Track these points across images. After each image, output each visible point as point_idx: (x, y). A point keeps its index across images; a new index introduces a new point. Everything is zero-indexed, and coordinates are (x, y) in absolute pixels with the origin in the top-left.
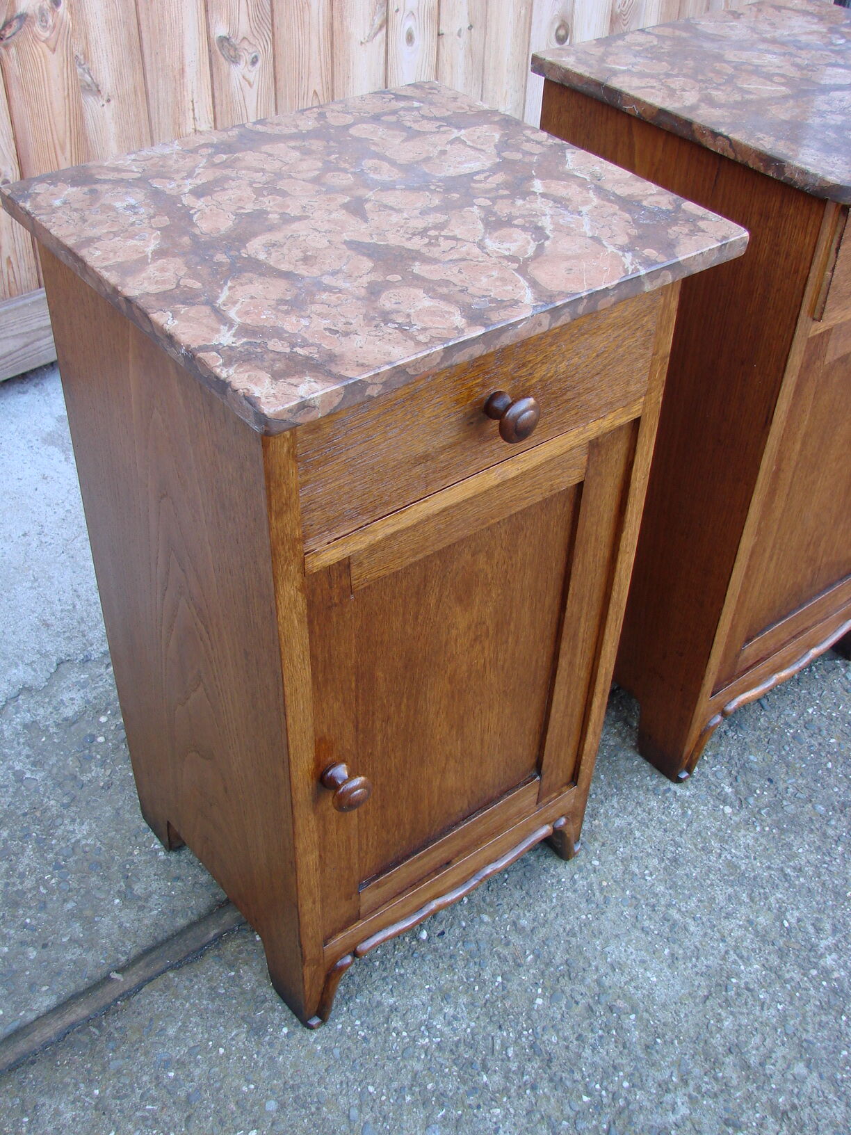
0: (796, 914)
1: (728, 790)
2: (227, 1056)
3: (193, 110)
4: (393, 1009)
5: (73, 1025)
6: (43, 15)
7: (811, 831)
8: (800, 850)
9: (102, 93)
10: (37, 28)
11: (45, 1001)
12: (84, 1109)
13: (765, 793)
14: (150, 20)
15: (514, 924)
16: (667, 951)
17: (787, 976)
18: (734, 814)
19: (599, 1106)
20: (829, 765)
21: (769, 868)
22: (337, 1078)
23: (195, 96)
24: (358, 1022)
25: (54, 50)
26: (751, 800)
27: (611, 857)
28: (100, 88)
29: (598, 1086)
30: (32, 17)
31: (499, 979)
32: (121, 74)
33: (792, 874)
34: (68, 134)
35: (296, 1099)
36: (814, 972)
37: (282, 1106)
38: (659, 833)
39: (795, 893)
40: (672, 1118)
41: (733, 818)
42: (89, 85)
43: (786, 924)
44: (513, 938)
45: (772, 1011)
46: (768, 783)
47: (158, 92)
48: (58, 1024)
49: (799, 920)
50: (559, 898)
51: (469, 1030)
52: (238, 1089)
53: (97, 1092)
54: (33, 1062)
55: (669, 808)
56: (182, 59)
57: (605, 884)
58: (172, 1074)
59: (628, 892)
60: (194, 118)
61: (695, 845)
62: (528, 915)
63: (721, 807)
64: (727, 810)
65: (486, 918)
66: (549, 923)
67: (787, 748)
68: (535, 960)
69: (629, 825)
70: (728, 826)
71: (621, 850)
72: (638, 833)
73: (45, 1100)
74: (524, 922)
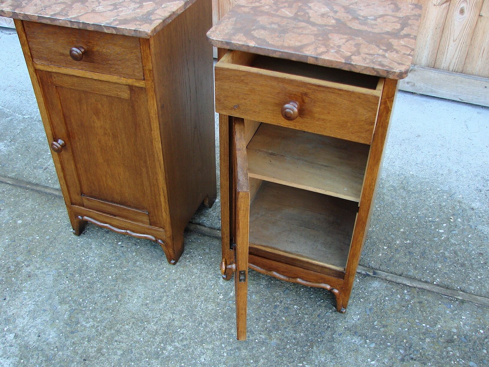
0: (185, 332)
1: (232, 294)
2: (58, 223)
4: (91, 248)
5: (53, 194)
7: (228, 325)
8: (216, 324)
12: (31, 207)
15: (137, 261)
16: (148, 302)
17: (156, 338)
18: (221, 299)
19: (80, 304)
20: (268, 321)
21: (201, 317)
22: (63, 246)
24: (82, 243)
26: (230, 302)
27: (179, 274)
29: (87, 301)
31: (113, 265)
33: (203, 325)
35: (52, 241)
36: (162, 345)
37: (49, 239)
38: (197, 282)
39: (195, 329)
40: (84, 323)
41: (219, 300)
43: (178, 330)
44: (131, 263)
45: (139, 338)
48: (52, 192)
49: (183, 333)
50: (153, 268)
51: (92, 266)
52: (49, 229)
53: (37, 207)
54: (39, 193)
55: (211, 281)
57: (166, 276)
59: (166, 283)
61: (199, 293)
62: (142, 263)
63: (222, 295)
64: (221, 297)
65: (134, 254)
66: (142, 269)
67: (267, 305)
68: (125, 271)
69: (196, 274)
70: (214, 299)
71: (184, 275)
72: (194, 277)
73: (30, 200)
74: (138, 263)
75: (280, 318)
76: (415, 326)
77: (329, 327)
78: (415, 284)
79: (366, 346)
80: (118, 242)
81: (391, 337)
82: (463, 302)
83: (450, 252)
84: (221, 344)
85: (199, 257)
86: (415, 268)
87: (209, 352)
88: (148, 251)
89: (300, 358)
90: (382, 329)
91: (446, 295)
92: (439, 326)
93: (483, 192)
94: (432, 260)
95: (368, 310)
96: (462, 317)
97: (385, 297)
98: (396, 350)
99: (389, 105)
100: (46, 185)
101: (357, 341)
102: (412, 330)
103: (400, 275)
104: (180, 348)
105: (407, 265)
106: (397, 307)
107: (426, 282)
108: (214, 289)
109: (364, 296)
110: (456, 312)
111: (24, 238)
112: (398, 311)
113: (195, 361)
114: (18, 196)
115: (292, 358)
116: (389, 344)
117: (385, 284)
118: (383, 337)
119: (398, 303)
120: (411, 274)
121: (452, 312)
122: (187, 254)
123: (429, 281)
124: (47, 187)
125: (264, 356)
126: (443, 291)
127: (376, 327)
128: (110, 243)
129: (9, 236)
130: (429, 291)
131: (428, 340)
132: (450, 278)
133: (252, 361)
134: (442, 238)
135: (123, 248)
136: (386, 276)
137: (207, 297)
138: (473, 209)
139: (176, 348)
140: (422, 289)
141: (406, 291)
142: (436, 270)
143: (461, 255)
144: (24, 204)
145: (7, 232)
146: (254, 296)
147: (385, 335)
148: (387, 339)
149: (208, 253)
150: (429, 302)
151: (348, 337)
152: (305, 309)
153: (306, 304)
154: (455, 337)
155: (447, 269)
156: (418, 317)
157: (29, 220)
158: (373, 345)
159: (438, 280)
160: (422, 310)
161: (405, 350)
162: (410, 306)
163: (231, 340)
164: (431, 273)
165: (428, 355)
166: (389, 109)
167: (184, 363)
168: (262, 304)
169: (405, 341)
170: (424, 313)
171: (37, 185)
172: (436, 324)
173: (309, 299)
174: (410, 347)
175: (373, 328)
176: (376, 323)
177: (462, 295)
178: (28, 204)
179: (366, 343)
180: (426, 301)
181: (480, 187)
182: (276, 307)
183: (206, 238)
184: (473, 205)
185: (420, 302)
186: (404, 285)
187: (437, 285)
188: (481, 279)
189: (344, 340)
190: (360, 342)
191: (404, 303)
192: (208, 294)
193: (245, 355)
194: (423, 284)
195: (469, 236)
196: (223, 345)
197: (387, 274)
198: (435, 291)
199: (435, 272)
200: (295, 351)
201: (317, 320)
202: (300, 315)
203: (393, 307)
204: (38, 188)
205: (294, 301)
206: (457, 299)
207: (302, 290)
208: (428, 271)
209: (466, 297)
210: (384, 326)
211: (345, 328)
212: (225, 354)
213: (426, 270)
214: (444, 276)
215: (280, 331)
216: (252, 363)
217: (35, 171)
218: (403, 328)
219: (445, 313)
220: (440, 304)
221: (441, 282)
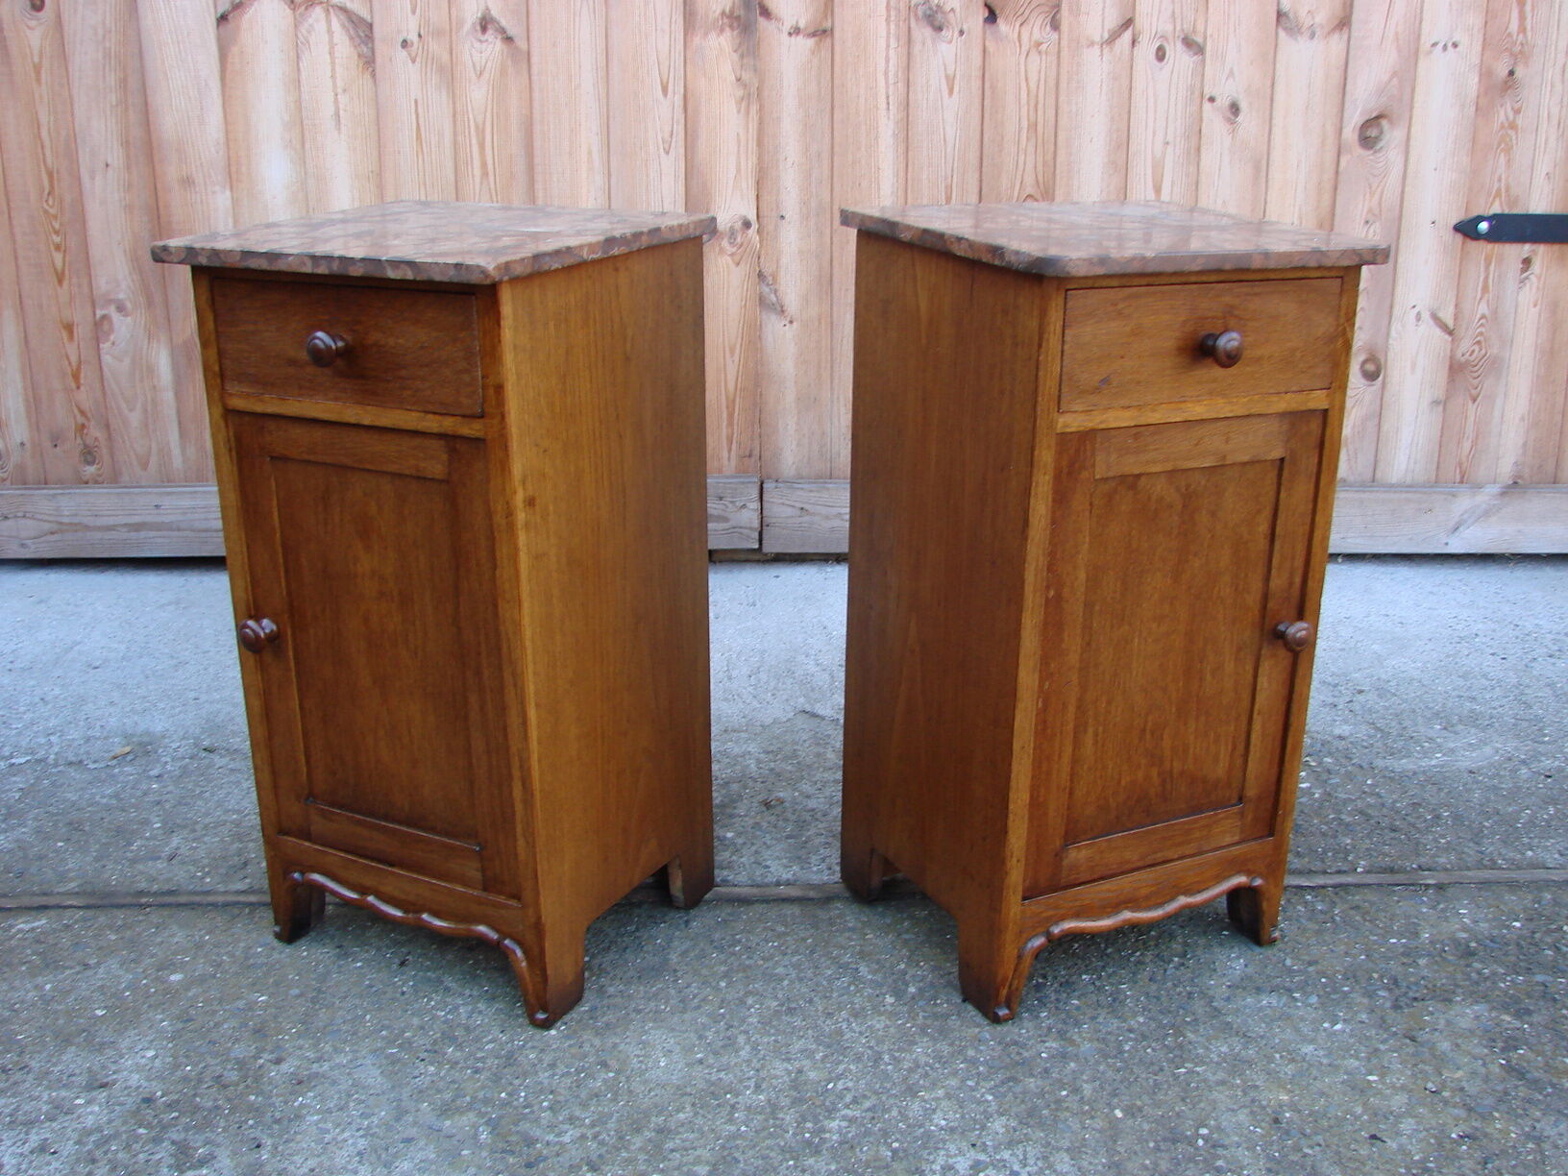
0: (850, 1084)
2: (304, 958)
5: (238, 903)
6: (733, 234)
7: (951, 1044)
8: (919, 1050)
9: (786, 314)
10: (725, 243)
11: (240, 886)
12: (190, 941)
16: (700, 1056)
17: (781, 1116)
18: (892, 1005)
19: (505, 1104)
21: (870, 1048)
25: (738, 264)
26: (921, 1003)
28: (784, 309)
29: (523, 1094)
30: (722, 233)
32: (807, 300)
33: (887, 1060)
34: (740, 340)
35: (315, 997)
36: (809, 1125)
37: (301, 995)
38: (805, 990)
39: (872, 1072)
40: (551, 1137)
41: (888, 1006)
42: (773, 304)
43: (829, 1087)
45: (733, 1128)
49: (847, 1090)
53: (207, 937)
54: (193, 908)
58: (259, 950)
59: (722, 1011)
61: (826, 1008)
64: (889, 1000)
69: (787, 975)
70: (874, 1009)
72: (786, 982)
73: (175, 928)
74: (611, 990)
76: (1376, 947)
77: (1190, 993)
78: (1320, 880)
79: (1299, 1004)
81: (1340, 977)
82: (1440, 887)
83: (1350, 814)
84: (963, 1081)
87: (944, 1103)
89: (1172, 1061)
90: (1311, 969)
91: (1398, 885)
92: (1427, 936)
93: (1340, 707)
94: (1324, 834)
96: (1461, 911)
98: (1371, 995)
100: (198, 888)
101: (1274, 1002)
102: (1376, 956)
104: (864, 1118)
110: (1442, 906)
111: (218, 1007)
113: (922, 1130)
114: (125, 926)
115: (1152, 1064)
116: (1346, 989)
118: (1323, 980)
119: (1310, 919)
121: (1434, 908)
123: (1344, 868)
124: (207, 893)
125: (1085, 1077)
126: (1388, 878)
129: (163, 1013)
130: (1358, 885)
131: (1422, 962)
132: (1386, 855)
133: (1064, 1093)
134: (1317, 796)
137: (853, 1009)
138: (1341, 738)
139: (852, 1120)
140: (1340, 885)
141: (1309, 897)
142: (1346, 848)
143: (1376, 814)
144: (159, 940)
145: (150, 1006)
147: (1326, 977)
148: (1336, 982)
149: (785, 934)
150: (1372, 904)
151: (1248, 1000)
152: (1109, 976)
153: (1104, 966)
154: (1473, 944)
155: (1368, 841)
156: (1370, 931)
157: (202, 967)
158: (1314, 999)
159: (1362, 863)
160: (1368, 919)
161: (1390, 990)
162: (1338, 919)
163: (981, 1069)
164: (1341, 855)
165: (1443, 985)
167: (897, 1140)
169: (1375, 975)
170: (1377, 922)
171: (171, 893)
172: (1416, 934)
174: (1396, 982)
175: (1290, 971)
176: (1288, 962)
177: (1433, 877)
178: (173, 935)
179: (1295, 1000)
180: (1364, 902)
181: (1330, 700)
183: (760, 908)
184: (1337, 732)
185: (1357, 908)
186: (1296, 887)
187: (1368, 872)
188: (1448, 842)
189: (1245, 1007)
190: (1282, 1002)
191: (1322, 917)
192: (852, 1003)
193: (1037, 1087)
194: (1336, 876)
195: (1369, 782)
196: (970, 1083)
198: (1369, 882)
199: (1347, 853)
200: (1149, 1051)
201: (1154, 988)
202: (1107, 988)
204: (183, 899)
206: (1427, 886)
207: (1076, 945)
208: (1330, 854)
209: (1443, 878)
210: (1310, 964)
211: (1229, 987)
212: (990, 1098)
213: (1325, 852)
214: (1371, 855)
215: (1085, 1027)
216: (1068, 1095)
217: (141, 867)
218: (1354, 957)
219: (1422, 913)
220: (1398, 902)
221: (1372, 866)
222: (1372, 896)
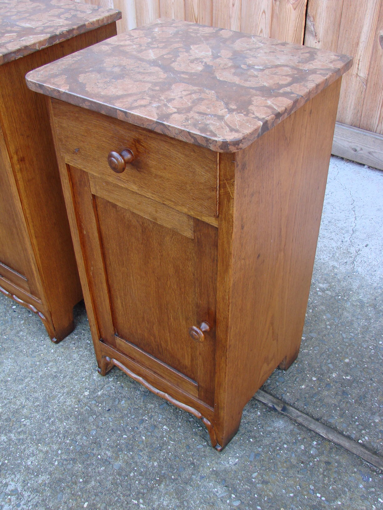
0: (28, 424)
1: (99, 393)
3: (359, 65)
7: (78, 428)
8: (65, 424)
9: (317, 37)
13: (100, 408)
14: (348, 14)
15: (21, 330)
16: (9, 379)
18: (84, 396)
20: (125, 436)
21: (53, 412)
23: (361, 58)
27: (56, 356)
28: (317, 34)
32: (327, 32)
33: (51, 421)
38: (70, 370)
39: (40, 423)
41: (82, 396)
42: (312, 31)
43: (22, 420)
44: (14, 332)
46: (107, 409)
47: (343, 48)
49: (25, 425)
50: (34, 342)
55: (86, 371)
56: (359, 38)
57: (42, 355)
59: (38, 363)
60: (358, 69)
61: (65, 383)
62: (25, 334)
63: (88, 391)
64: (87, 393)
65: (22, 322)
66: (21, 340)
67: (133, 417)
68: (4, 339)
69: (74, 359)
70: (77, 394)
71: (60, 358)
72: (70, 363)
74: (21, 333)
75: (140, 436)
76: (305, 493)
77: (193, 463)
79: (228, 501)
80: (13, 305)
81: (266, 499)
84: (59, 449)
85: (88, 341)
86: (341, 416)
87: (40, 455)
88: (38, 322)
89: (138, 493)
90: (259, 486)
91: (368, 462)
92: (340, 503)
94: (370, 409)
95: (253, 455)
96: (380, 500)
97: (284, 443)
99: (229, 190)
101: (220, 492)
102: (298, 498)
103: (317, 420)
104: (13, 441)
105: (332, 407)
106: (294, 461)
107: (349, 437)
108: (84, 382)
109: (257, 435)
110: (373, 490)
112: (292, 466)
113: (20, 461)
115: (130, 490)
117: (292, 427)
118: (256, 496)
119: (298, 456)
120: (332, 421)
121: (367, 488)
122: (76, 334)
123: (353, 436)
125: (98, 478)
126: (367, 454)
127: (254, 480)
128: (5, 305)
130: (347, 450)
133: (81, 480)
135: (14, 313)
136: (298, 417)
137: (72, 389)
139: (10, 440)
140: (339, 445)
141: (315, 443)
142: (370, 424)
146: (123, 401)
147: (260, 495)
148: (260, 501)
150: (340, 465)
151: (211, 484)
152: (175, 433)
153: (180, 427)
156: (316, 482)
159: (366, 438)
160: (325, 473)
162: (311, 464)
163: (71, 447)
164: (361, 427)
166: (230, 196)
167: (9, 460)
168: (127, 414)
170: (327, 479)
172: (336, 499)
173: (185, 422)
175: (249, 481)
176: (255, 475)
179: (230, 497)
180: (336, 462)
182: (143, 421)
185: (328, 463)
186: (317, 433)
187: (363, 445)
189: (205, 487)
190: (223, 495)
191: (304, 458)
192: (74, 386)
193: (78, 470)
194: (343, 438)
196: (60, 452)
197: (299, 413)
198: (355, 452)
199: (366, 426)
200: (137, 482)
201: (183, 451)
202: (165, 439)
203: (287, 460)
205: (166, 420)
208: (357, 423)
210: (265, 482)
211: (213, 471)
212: (56, 463)
213: (355, 421)
214: (377, 436)
215: (131, 453)
216: (81, 482)
218: (288, 492)
219: (357, 486)
220: (355, 473)
221: (370, 442)
222: (344, 460)
